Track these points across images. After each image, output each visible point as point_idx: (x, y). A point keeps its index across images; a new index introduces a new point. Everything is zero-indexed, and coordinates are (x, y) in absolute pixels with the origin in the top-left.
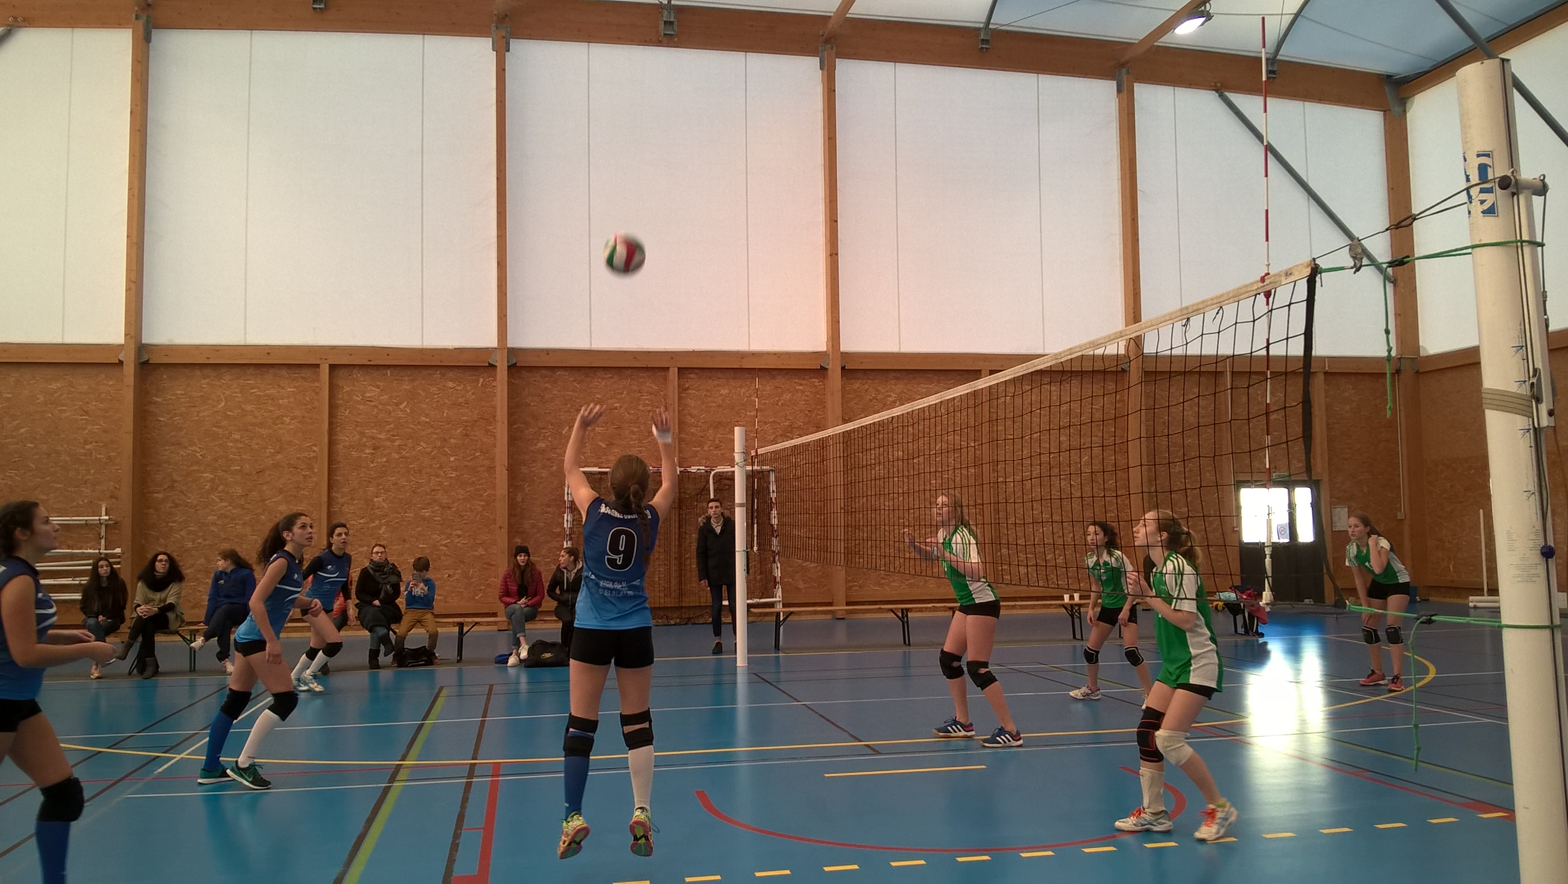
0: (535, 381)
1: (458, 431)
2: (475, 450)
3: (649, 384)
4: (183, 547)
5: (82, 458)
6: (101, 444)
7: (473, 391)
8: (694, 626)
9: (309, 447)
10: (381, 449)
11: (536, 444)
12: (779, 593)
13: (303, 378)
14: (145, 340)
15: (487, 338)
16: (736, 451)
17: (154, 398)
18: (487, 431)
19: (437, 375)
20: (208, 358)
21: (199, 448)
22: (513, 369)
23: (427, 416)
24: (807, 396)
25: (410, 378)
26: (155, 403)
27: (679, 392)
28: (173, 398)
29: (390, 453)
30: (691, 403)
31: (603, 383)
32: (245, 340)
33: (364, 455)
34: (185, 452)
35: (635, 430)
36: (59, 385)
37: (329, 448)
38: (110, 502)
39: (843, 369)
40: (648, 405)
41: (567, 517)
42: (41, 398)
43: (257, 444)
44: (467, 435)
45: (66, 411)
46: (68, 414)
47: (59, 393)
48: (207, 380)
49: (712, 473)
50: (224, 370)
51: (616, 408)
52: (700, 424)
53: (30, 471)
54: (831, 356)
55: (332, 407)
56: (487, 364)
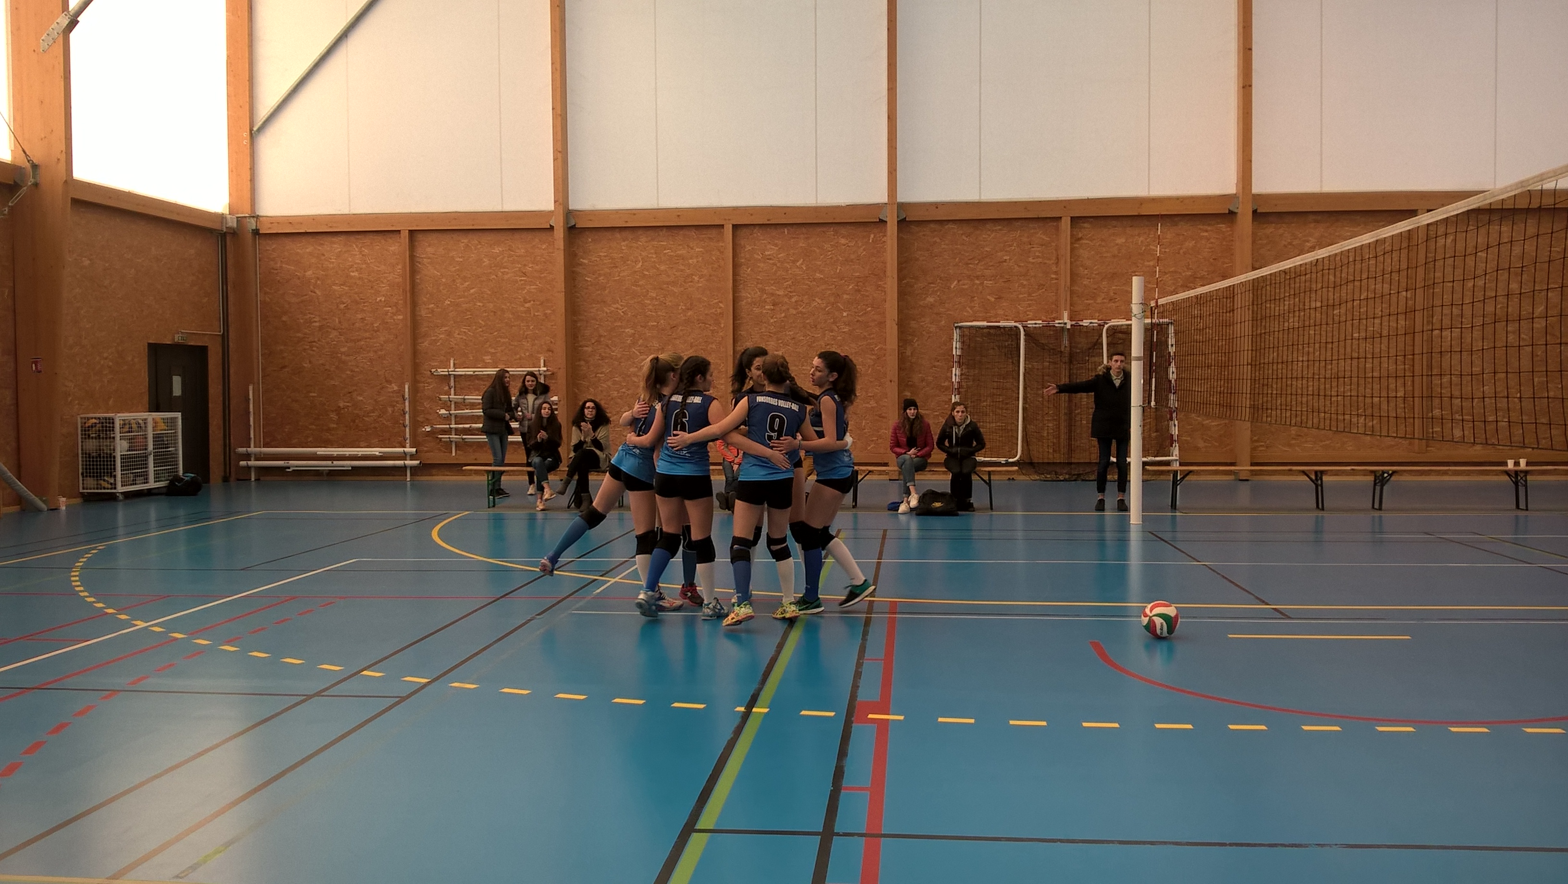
0: (924, 235)
1: (851, 287)
2: (867, 305)
3: (1040, 235)
4: (610, 396)
5: (524, 315)
6: (538, 303)
7: (864, 247)
8: (1084, 482)
9: (716, 303)
10: (780, 305)
11: (925, 299)
12: (1176, 451)
13: (710, 238)
14: (572, 206)
15: (879, 195)
16: (1133, 302)
17: (581, 260)
18: (879, 286)
19: (831, 232)
20: (627, 222)
21: (622, 305)
22: (903, 223)
23: (821, 272)
24: (1212, 243)
25: (806, 236)
26: (581, 264)
27: (1072, 243)
28: (598, 259)
29: (788, 309)
30: (1084, 253)
31: (992, 235)
32: (658, 204)
33: (764, 311)
34: (609, 310)
35: (1025, 283)
36: (500, 249)
37: (734, 304)
38: (547, 355)
39: (1255, 212)
40: (1038, 257)
41: (956, 371)
42: (486, 261)
43: (670, 301)
44: (859, 291)
45: (508, 273)
46: (509, 275)
47: (502, 257)
48: (626, 242)
49: (1106, 326)
50: (640, 232)
51: (1005, 261)
52: (1094, 275)
53: (480, 327)
54: (1241, 199)
55: (736, 266)
56: (878, 220)
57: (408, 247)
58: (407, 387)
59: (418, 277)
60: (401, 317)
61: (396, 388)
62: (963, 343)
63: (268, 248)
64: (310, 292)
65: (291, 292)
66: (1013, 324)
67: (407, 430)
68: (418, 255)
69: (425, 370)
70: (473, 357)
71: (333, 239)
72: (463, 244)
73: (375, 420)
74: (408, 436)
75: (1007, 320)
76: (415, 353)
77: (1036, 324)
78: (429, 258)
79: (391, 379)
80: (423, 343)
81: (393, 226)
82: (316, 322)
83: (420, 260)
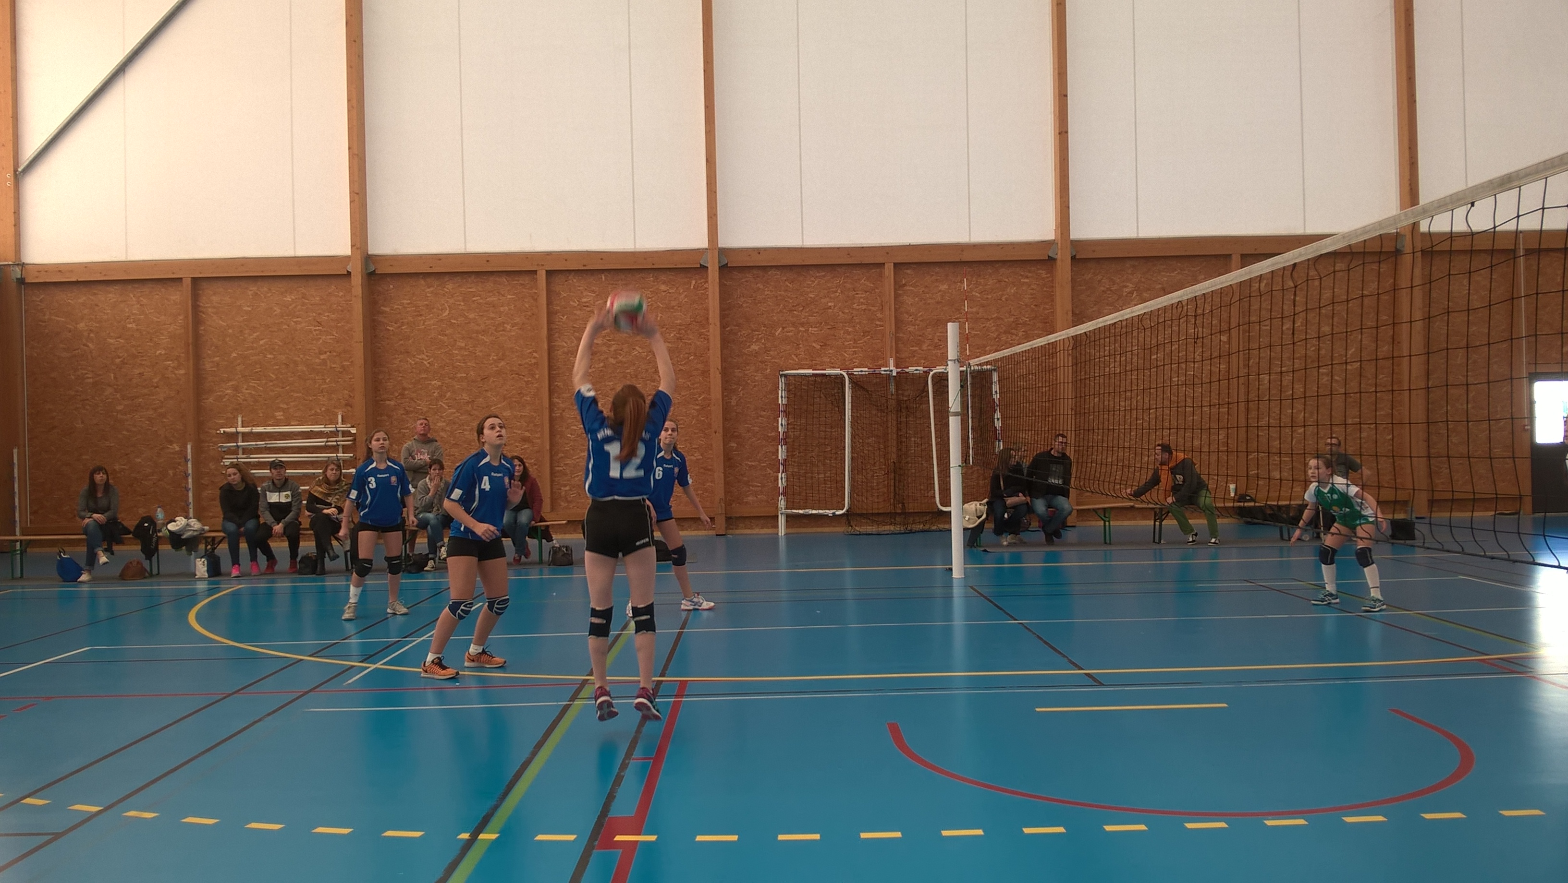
0: (747, 281)
2: (690, 353)
3: (864, 282)
5: (319, 367)
6: (335, 354)
7: (685, 293)
9: (530, 353)
11: (749, 347)
13: (522, 284)
14: (372, 250)
15: (697, 239)
17: (382, 308)
18: (701, 334)
19: (650, 277)
20: (431, 267)
22: (724, 269)
24: (1033, 289)
25: (624, 282)
26: (383, 312)
27: (895, 290)
28: (400, 307)
29: (607, 358)
30: (908, 300)
31: (816, 281)
32: (466, 249)
34: (413, 361)
35: (850, 329)
36: (293, 297)
37: (549, 354)
38: (345, 410)
39: (1073, 258)
40: (862, 304)
41: (782, 421)
42: (278, 310)
43: (481, 351)
44: (680, 339)
45: (300, 323)
46: (303, 325)
47: (293, 305)
48: (432, 289)
49: (931, 373)
50: (447, 278)
51: (830, 308)
52: (918, 322)
53: (271, 381)
54: (1059, 245)
55: (550, 314)
56: (699, 266)
57: (190, 298)
58: (189, 447)
59: (203, 328)
60: (182, 372)
61: (177, 449)
62: (788, 391)
63: (34, 298)
64: (82, 346)
65: (61, 346)
66: (837, 371)
67: (191, 494)
68: (201, 304)
69: (210, 429)
70: (263, 413)
71: (108, 288)
72: (250, 293)
73: (154, 483)
74: (191, 500)
75: (834, 368)
76: (199, 409)
77: (862, 371)
78: (214, 307)
79: (172, 439)
80: (207, 399)
81: (173, 273)
82: (88, 378)
83: (204, 310)
